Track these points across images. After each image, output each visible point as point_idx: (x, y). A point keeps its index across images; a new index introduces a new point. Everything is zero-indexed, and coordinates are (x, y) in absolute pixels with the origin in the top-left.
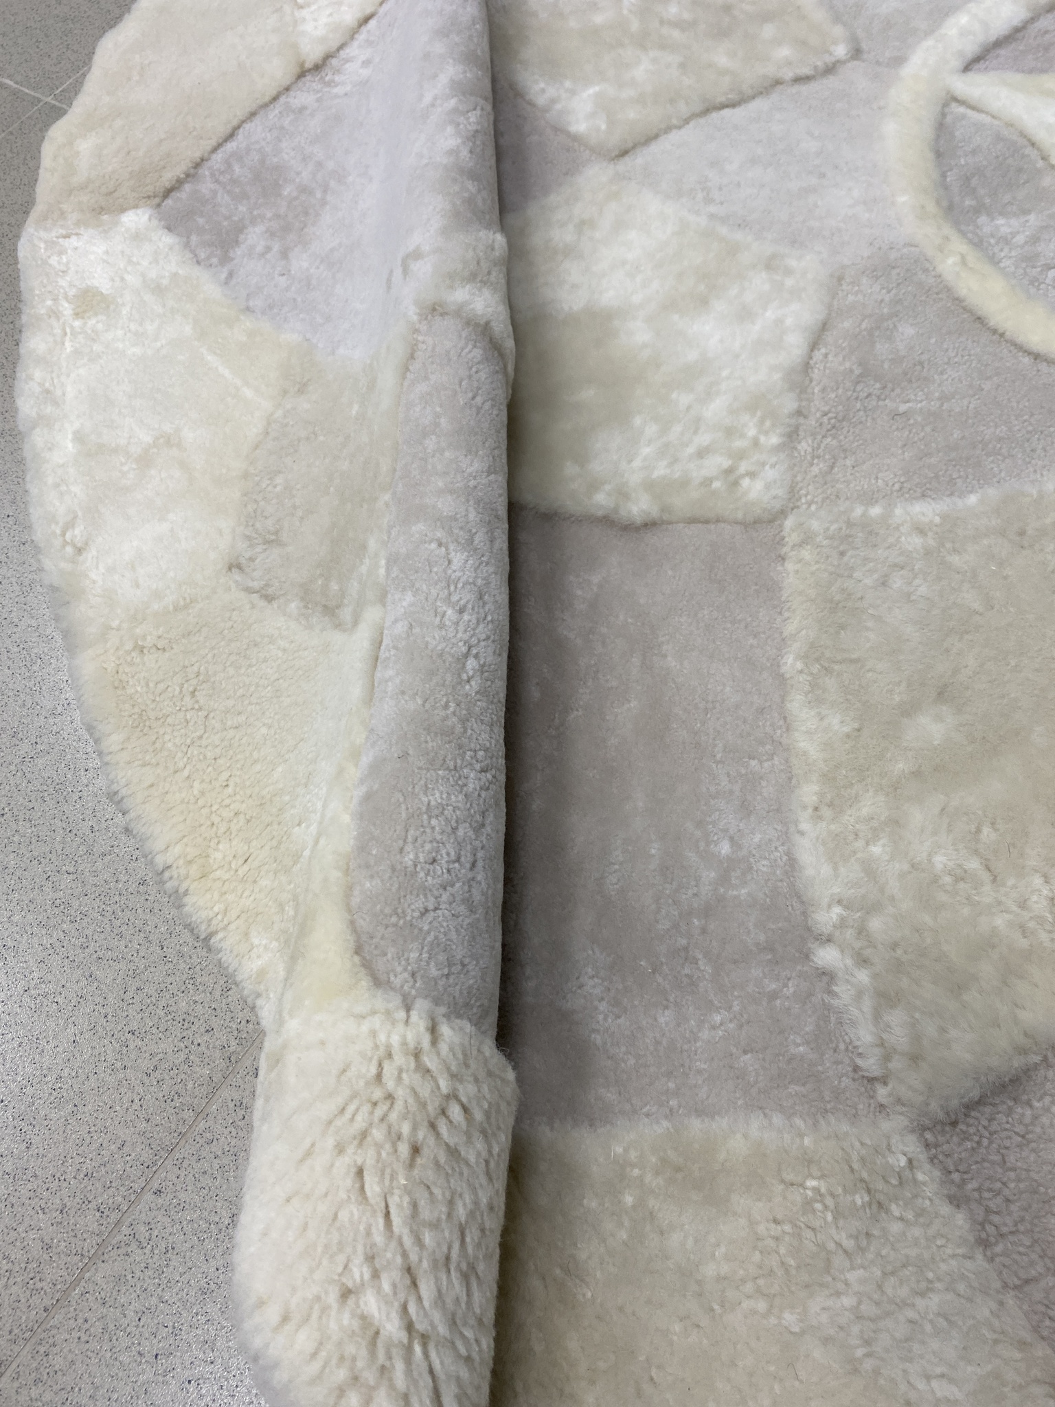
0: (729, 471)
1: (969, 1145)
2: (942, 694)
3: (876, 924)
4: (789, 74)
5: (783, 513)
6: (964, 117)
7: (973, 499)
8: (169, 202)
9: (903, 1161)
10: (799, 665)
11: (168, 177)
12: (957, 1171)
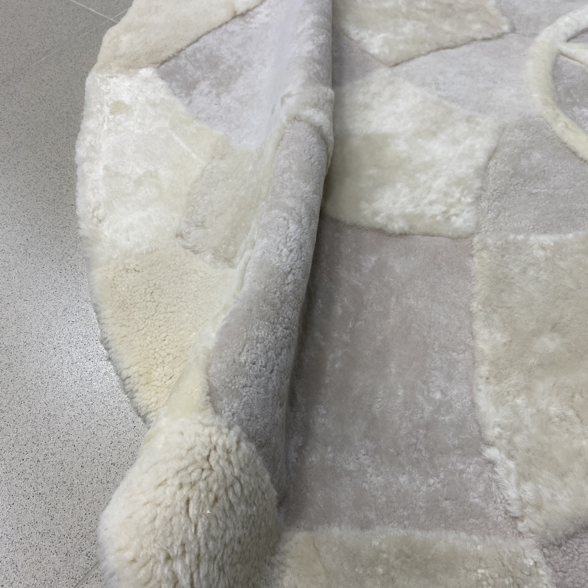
0: (445, 212)
1: (567, 558)
2: (554, 328)
3: (517, 439)
4: (480, 37)
5: (472, 235)
6: (567, 62)
7: (570, 236)
8: (163, 67)
9: (532, 563)
10: (480, 307)
11: (164, 55)
12: (561, 571)
